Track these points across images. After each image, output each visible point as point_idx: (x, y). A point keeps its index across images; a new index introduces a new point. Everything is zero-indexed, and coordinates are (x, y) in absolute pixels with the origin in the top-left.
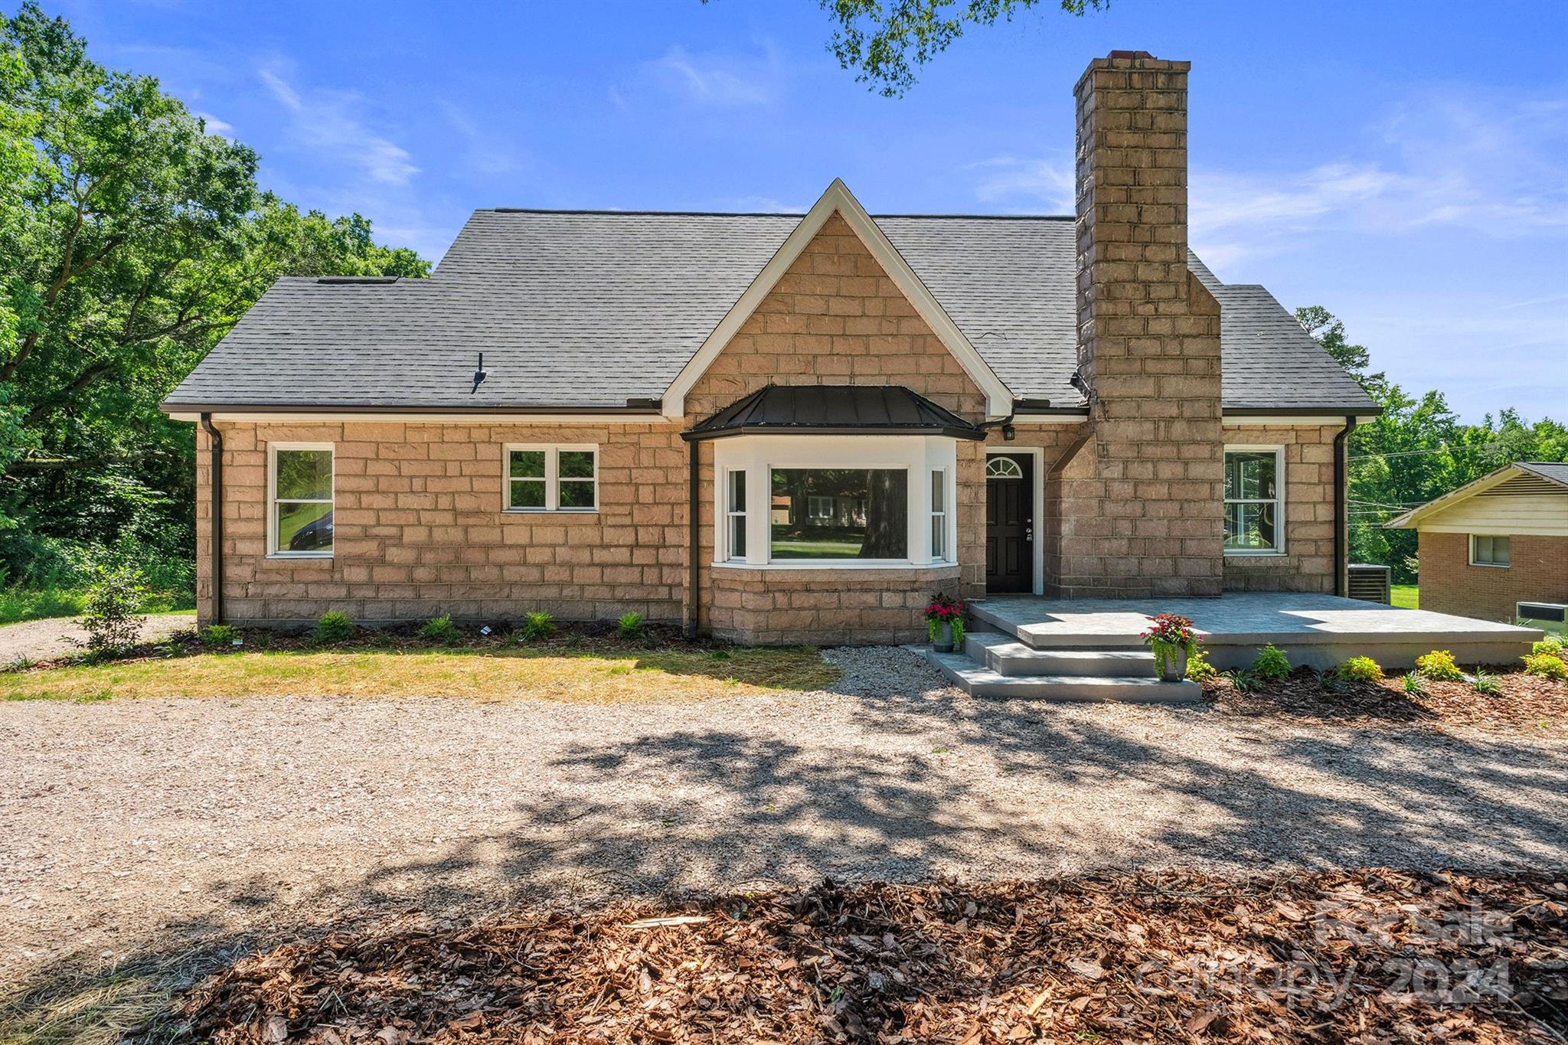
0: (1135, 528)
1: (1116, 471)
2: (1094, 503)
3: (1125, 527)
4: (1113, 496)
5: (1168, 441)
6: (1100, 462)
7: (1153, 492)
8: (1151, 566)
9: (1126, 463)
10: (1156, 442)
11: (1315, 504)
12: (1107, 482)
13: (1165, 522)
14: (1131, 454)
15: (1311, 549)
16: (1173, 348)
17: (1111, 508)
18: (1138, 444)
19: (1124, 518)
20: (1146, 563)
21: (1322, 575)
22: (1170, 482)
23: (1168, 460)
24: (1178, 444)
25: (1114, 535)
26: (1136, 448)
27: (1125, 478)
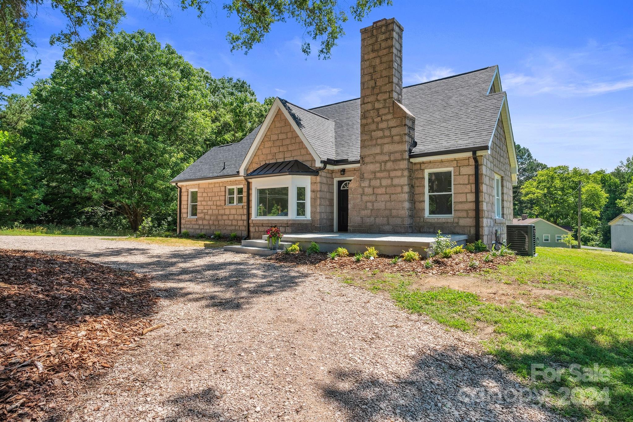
0: (373, 205)
1: (366, 184)
2: (359, 196)
3: (369, 205)
4: (365, 193)
5: (385, 170)
6: (361, 180)
7: (379, 191)
8: (379, 221)
9: (370, 180)
10: (381, 171)
11: (466, 193)
12: (363, 188)
13: (384, 203)
14: (372, 176)
15: (464, 214)
16: (387, 133)
17: (365, 198)
18: (375, 173)
19: (369, 201)
20: (377, 219)
21: (470, 227)
22: (386, 187)
23: (385, 178)
24: (389, 171)
25: (366, 208)
26: (373, 174)
27: (370, 186)
